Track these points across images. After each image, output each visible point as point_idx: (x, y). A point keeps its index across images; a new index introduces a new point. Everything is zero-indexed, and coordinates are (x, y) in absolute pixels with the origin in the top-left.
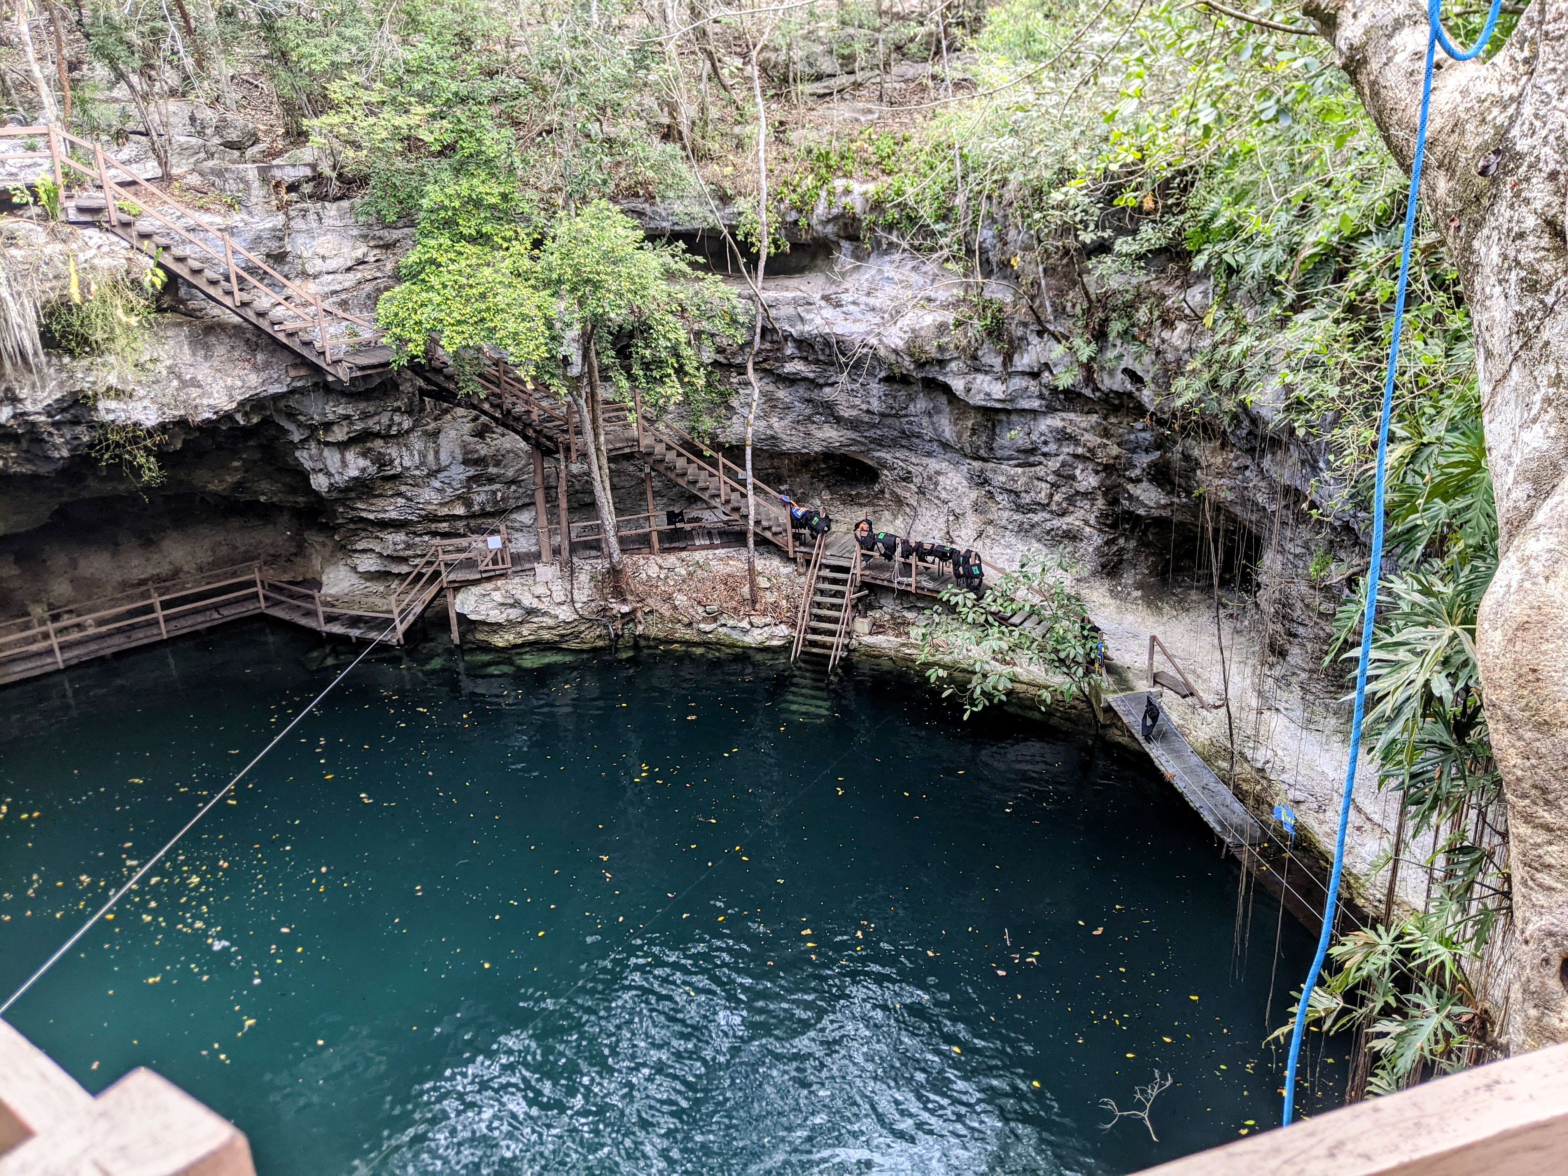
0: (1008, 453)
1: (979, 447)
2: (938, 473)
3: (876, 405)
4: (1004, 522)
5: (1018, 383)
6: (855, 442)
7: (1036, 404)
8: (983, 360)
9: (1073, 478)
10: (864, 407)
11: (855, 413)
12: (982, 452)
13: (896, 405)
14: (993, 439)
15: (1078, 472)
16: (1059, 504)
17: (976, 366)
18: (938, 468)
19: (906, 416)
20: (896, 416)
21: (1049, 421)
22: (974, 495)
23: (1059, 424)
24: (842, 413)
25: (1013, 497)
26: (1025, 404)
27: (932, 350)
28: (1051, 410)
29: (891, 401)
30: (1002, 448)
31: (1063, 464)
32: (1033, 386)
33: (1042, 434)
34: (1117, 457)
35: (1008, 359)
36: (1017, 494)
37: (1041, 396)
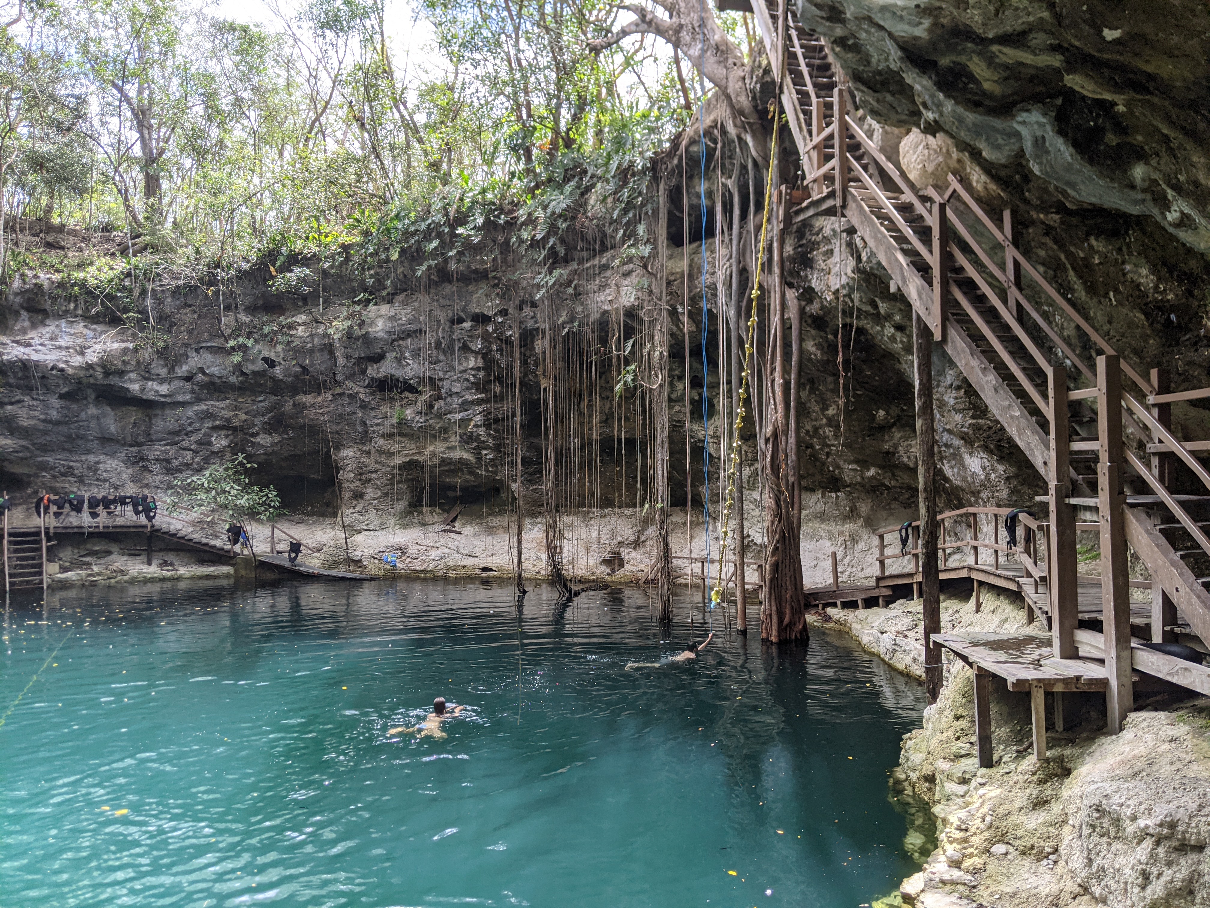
0: (160, 436)
1: (139, 435)
2: (98, 463)
3: (54, 415)
4: (157, 483)
5: (177, 384)
6: (24, 448)
7: (188, 397)
8: (153, 371)
9: (210, 443)
10: (42, 417)
11: (32, 422)
12: (141, 439)
13: (70, 414)
14: (151, 428)
15: (213, 439)
16: (198, 463)
17: (147, 375)
18: (97, 459)
19: (77, 422)
20: (66, 423)
21: (196, 408)
22: (130, 471)
23: (205, 408)
24: (21, 423)
25: (165, 464)
26: (180, 398)
27: (118, 363)
28: (198, 400)
29: (65, 412)
30: (157, 432)
31: (205, 435)
32: (188, 386)
33: (188, 418)
34: (245, 421)
35: (172, 370)
36: (168, 461)
37: (192, 392)
